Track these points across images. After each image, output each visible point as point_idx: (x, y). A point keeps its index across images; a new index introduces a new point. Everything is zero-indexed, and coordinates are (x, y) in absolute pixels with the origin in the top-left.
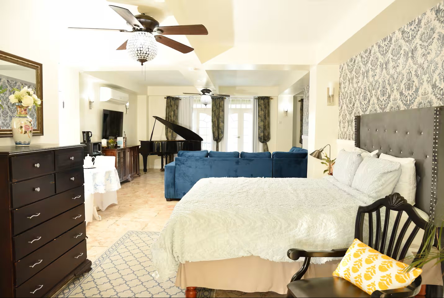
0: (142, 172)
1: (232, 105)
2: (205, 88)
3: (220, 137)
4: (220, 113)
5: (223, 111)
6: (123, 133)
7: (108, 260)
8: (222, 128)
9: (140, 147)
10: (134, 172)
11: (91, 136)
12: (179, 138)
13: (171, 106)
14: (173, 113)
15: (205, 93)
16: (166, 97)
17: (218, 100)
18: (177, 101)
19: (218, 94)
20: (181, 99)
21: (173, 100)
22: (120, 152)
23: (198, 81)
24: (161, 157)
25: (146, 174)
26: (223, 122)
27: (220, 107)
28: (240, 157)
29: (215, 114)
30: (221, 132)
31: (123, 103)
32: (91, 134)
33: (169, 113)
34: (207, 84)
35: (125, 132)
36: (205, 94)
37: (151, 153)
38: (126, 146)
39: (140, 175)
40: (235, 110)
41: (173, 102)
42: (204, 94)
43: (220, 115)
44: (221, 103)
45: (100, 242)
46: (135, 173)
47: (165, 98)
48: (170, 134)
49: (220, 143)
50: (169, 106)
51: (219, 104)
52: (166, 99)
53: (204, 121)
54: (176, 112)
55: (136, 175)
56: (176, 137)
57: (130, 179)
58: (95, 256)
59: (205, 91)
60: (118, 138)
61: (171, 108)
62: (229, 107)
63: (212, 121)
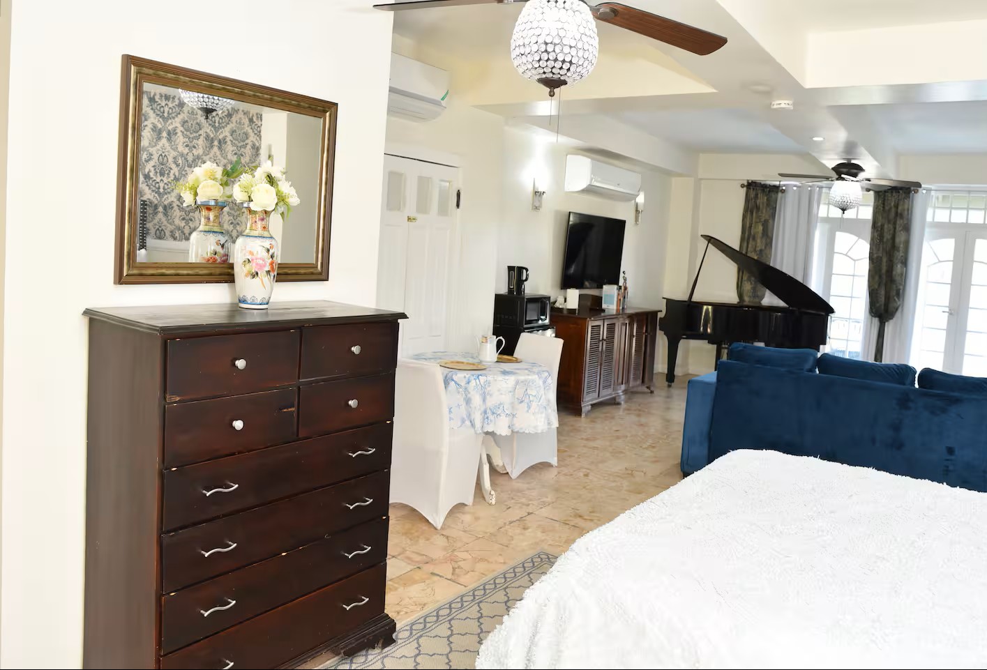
0: (660, 382)
1: (937, 211)
2: (844, 159)
3: (892, 305)
4: (898, 234)
5: (907, 228)
6: (622, 275)
7: (443, 630)
8: (897, 278)
9: (661, 315)
10: (635, 379)
11: (526, 280)
12: (770, 299)
13: (758, 208)
14: (761, 228)
15: (843, 176)
16: (746, 184)
17: (894, 194)
18: (773, 195)
19: (894, 178)
20: (783, 191)
21: (763, 191)
22: (600, 326)
23: (815, 139)
24: (715, 346)
25: (671, 389)
26: (905, 262)
27: (898, 218)
28: (917, 386)
29: (881, 236)
30: (894, 294)
31: (629, 198)
32: (527, 275)
33: (750, 227)
34: (850, 148)
35: (626, 272)
36: (843, 179)
37: (689, 333)
38: (623, 308)
39: (652, 389)
40: (946, 229)
41: (762, 200)
42: (840, 178)
43: (897, 240)
44: (903, 205)
45: (459, 567)
46: (639, 382)
47: (743, 186)
48: (747, 287)
49: (889, 327)
50: (751, 209)
51: (897, 206)
52: (745, 188)
53: (846, 255)
54: (770, 227)
55: (644, 389)
56: (763, 297)
57: (623, 397)
58: (425, 605)
59: (844, 170)
60: (604, 286)
61: (757, 213)
62: (929, 218)
63: (871, 258)
